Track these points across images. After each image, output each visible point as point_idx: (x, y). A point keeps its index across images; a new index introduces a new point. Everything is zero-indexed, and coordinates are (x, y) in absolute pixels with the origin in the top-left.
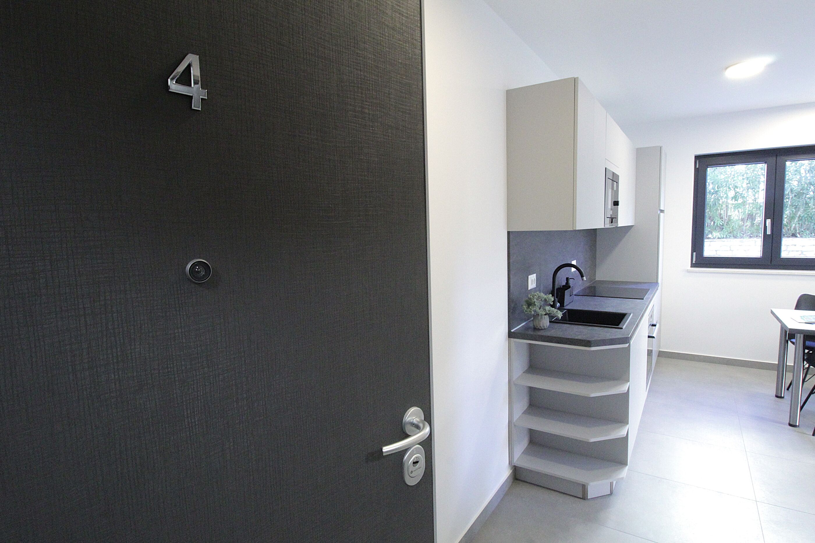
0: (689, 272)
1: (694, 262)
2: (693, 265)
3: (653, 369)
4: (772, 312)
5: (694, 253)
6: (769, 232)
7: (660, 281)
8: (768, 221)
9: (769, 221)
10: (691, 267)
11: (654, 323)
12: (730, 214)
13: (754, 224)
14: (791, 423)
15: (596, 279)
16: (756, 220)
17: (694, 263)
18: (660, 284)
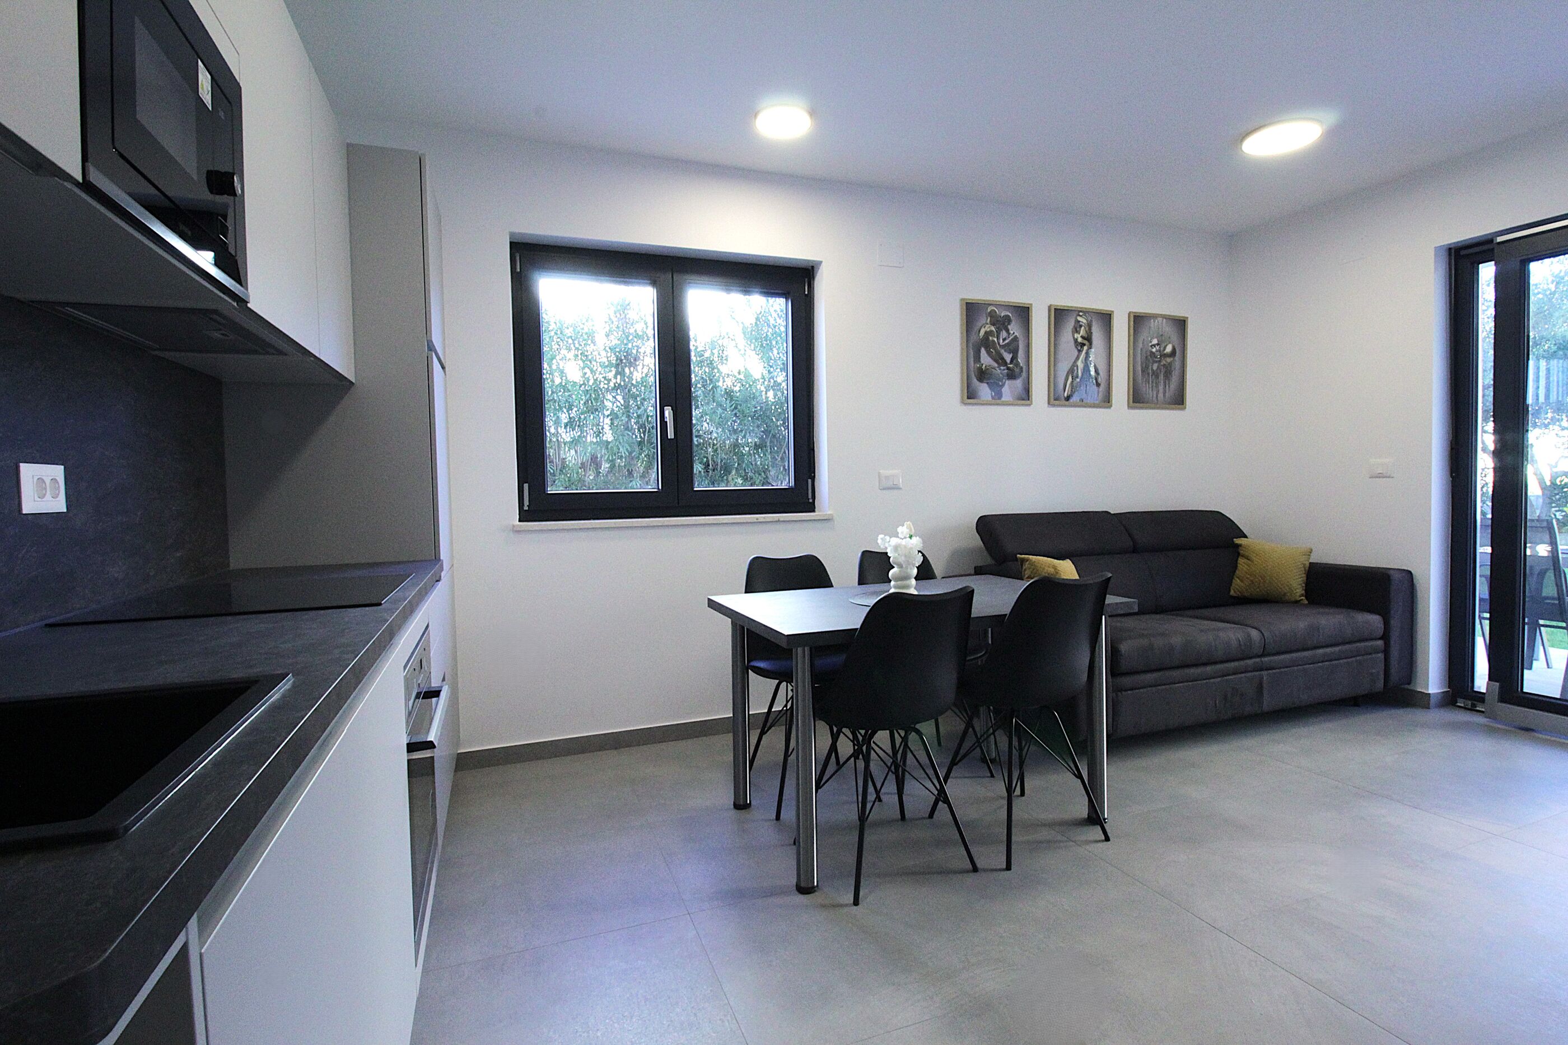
0: (519, 532)
1: (526, 508)
2: (525, 516)
3: (440, 842)
4: (713, 605)
5: (526, 486)
6: (671, 435)
7: (444, 555)
8: (668, 409)
9: (668, 412)
10: (520, 521)
11: (435, 684)
12: (564, 457)
13: (600, 472)
14: (803, 885)
15: (232, 566)
16: (603, 466)
17: (526, 510)
18: (446, 566)
